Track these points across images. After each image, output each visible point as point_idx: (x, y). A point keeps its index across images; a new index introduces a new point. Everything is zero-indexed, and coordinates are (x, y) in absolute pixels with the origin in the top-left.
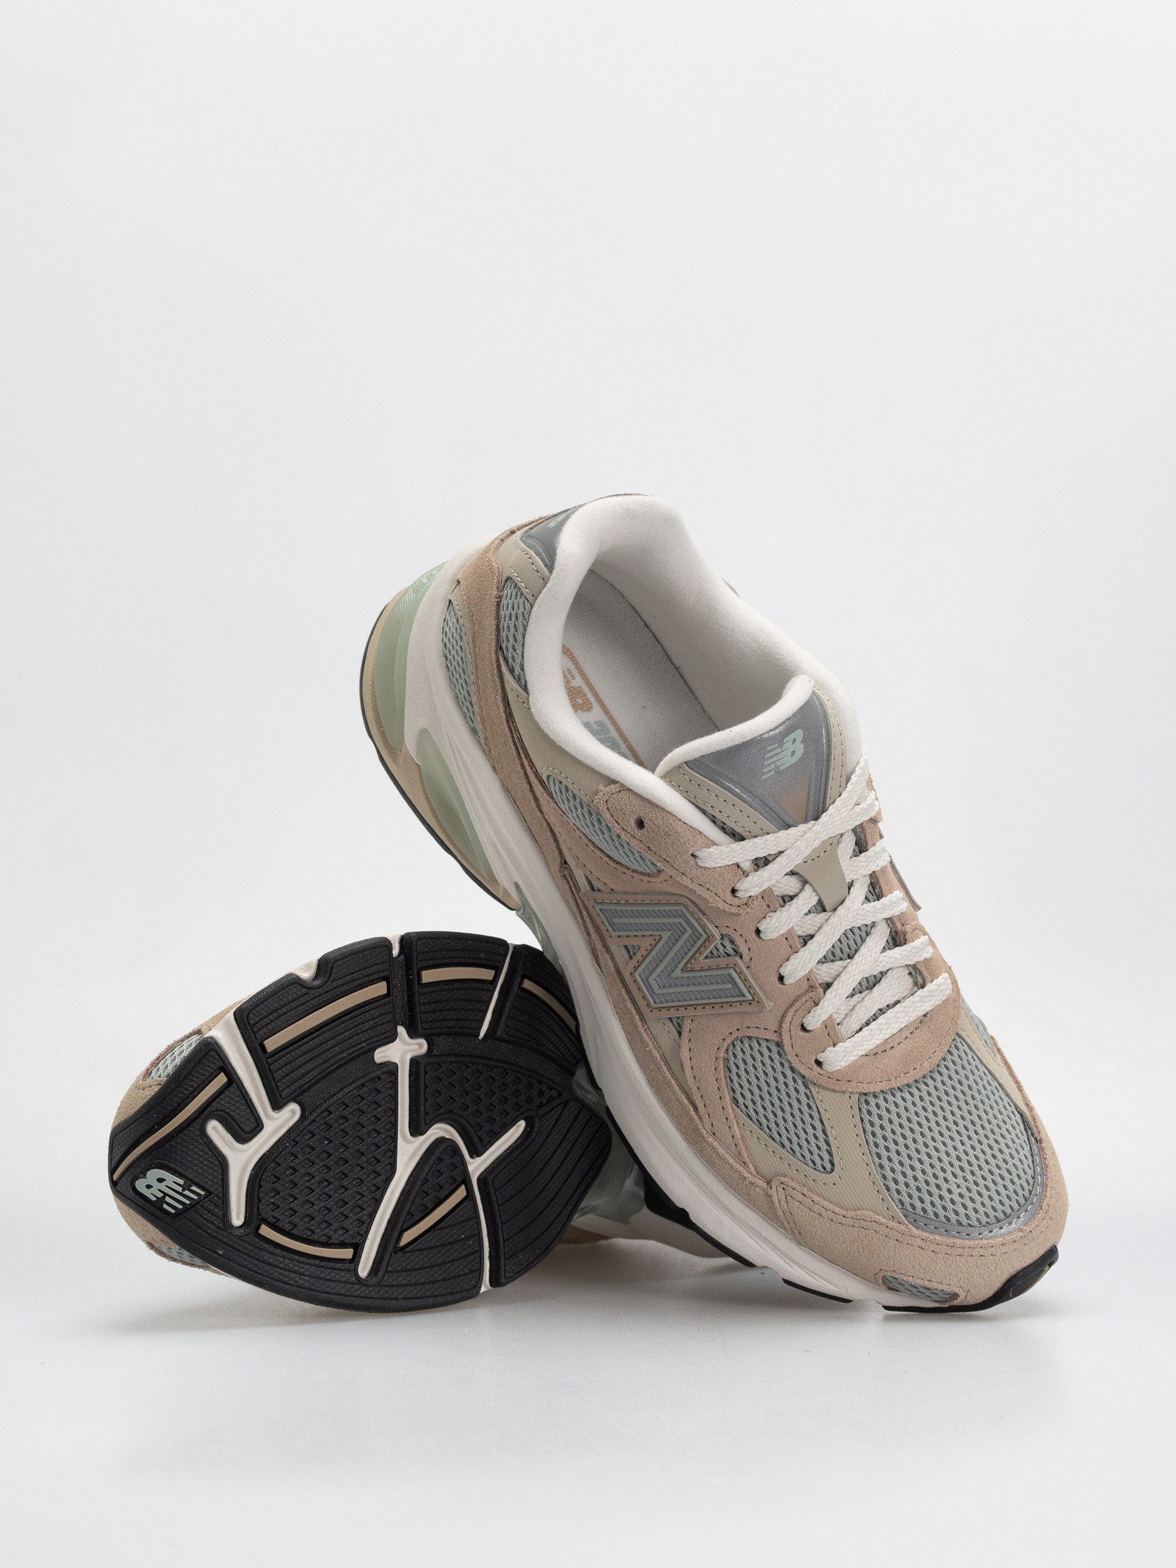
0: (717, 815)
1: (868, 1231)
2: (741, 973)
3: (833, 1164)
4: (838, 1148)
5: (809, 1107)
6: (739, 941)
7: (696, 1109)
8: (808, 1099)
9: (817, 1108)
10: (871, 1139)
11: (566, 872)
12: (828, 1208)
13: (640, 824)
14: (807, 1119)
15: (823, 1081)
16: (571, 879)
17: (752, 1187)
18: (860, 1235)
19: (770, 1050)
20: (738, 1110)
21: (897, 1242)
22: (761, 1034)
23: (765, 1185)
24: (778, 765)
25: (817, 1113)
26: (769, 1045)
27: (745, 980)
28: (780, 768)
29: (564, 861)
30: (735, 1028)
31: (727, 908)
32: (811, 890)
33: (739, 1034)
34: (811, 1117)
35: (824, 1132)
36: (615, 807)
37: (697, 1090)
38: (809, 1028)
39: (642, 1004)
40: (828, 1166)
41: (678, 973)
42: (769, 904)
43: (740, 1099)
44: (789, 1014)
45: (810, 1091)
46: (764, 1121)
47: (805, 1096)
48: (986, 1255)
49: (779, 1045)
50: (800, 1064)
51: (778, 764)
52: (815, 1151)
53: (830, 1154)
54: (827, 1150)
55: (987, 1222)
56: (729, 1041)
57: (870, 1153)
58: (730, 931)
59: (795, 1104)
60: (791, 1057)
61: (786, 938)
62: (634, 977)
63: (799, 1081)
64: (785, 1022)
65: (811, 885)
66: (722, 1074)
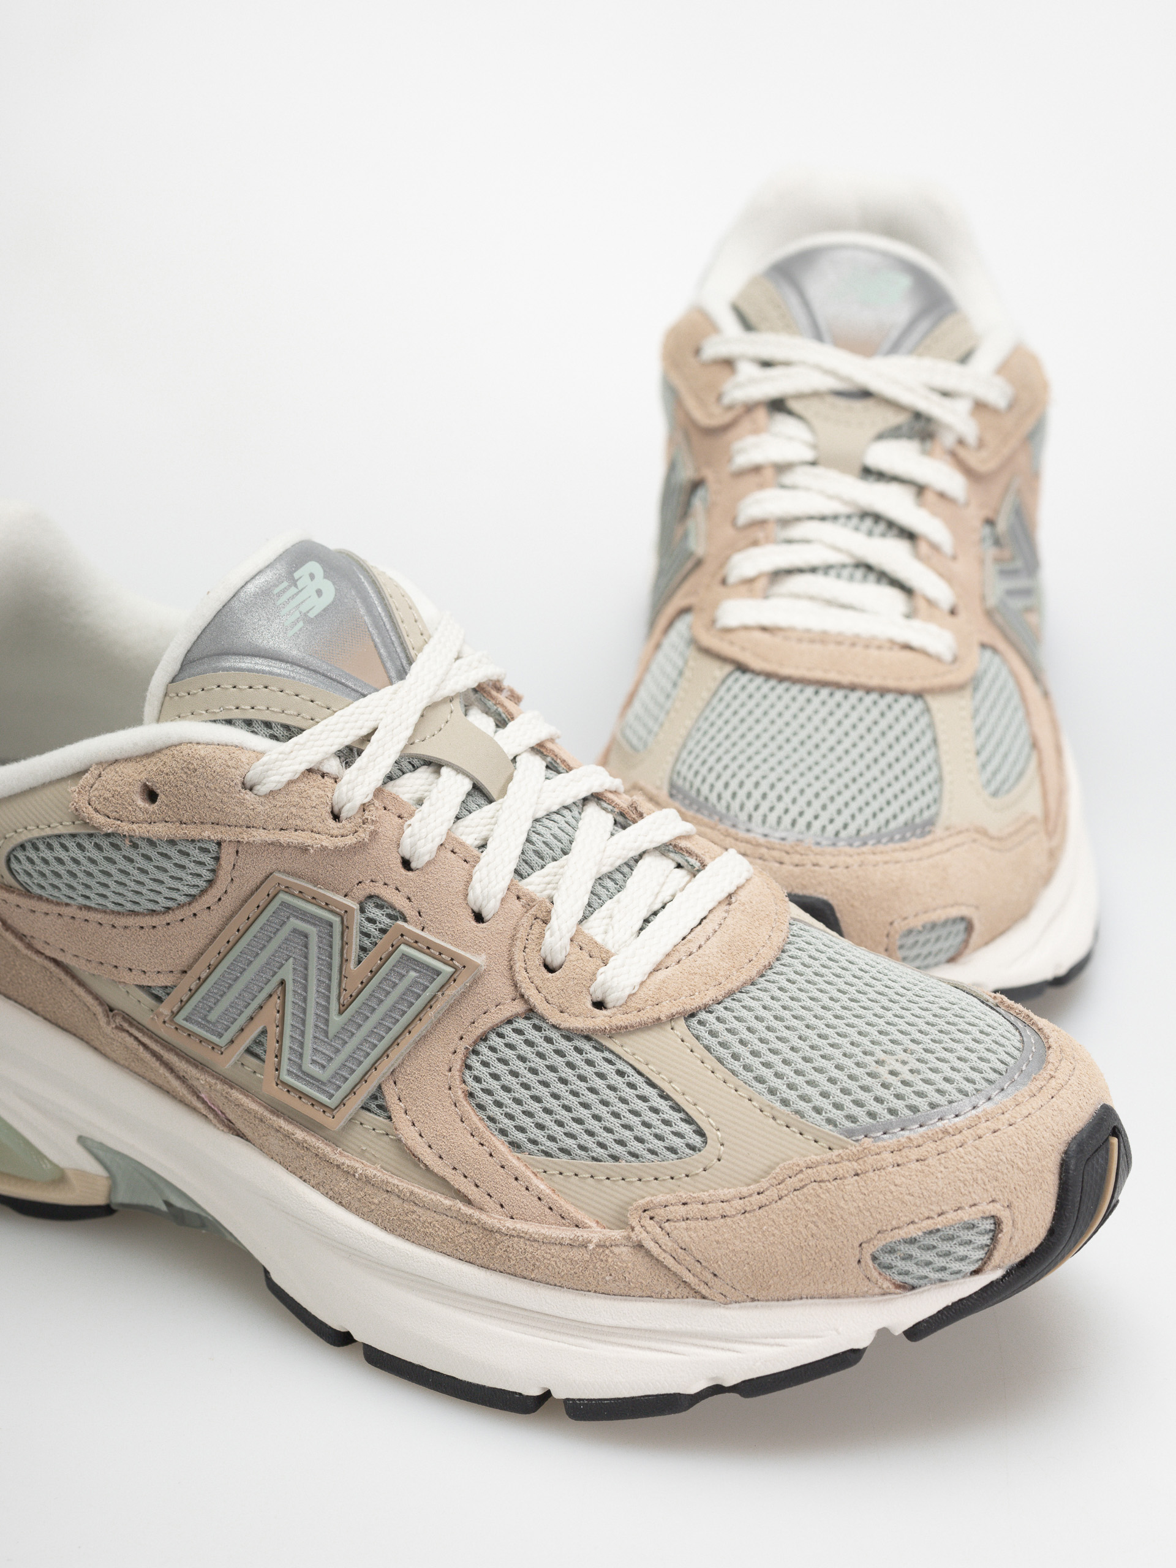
0: (251, 715)
1: (805, 1190)
2: (416, 942)
3: (700, 1133)
4: (695, 1105)
5: (621, 1073)
6: (388, 894)
7: (469, 1202)
8: (613, 1064)
9: (631, 1065)
10: (737, 1066)
11: (119, 1020)
12: (729, 1197)
13: (152, 796)
14: (628, 1092)
15: (620, 1020)
16: (131, 1024)
17: (607, 1252)
18: (799, 1204)
19: (519, 1032)
20: (524, 1156)
21: (856, 1177)
22: (497, 1016)
23: (624, 1233)
24: (304, 611)
25: (636, 1075)
26: (515, 1025)
27: (428, 948)
28: (309, 614)
29: (107, 1008)
30: (457, 1039)
31: (340, 842)
32: (453, 773)
33: (468, 1042)
34: (632, 1086)
35: (665, 1096)
36: (105, 799)
37: (454, 1172)
38: (555, 963)
39: (316, 1114)
40: (697, 1140)
41: (336, 1020)
42: (399, 813)
43: (520, 1137)
44: (516, 957)
45: (611, 1052)
46: (570, 1143)
47: (605, 1063)
48: (1000, 1127)
49: (530, 1013)
50: (573, 1019)
51: (304, 608)
52: (665, 1130)
53: (689, 1120)
54: (681, 1118)
55: (976, 1089)
56: (457, 1065)
57: (746, 1083)
58: (369, 889)
59: (598, 1083)
60: (555, 1018)
61: (452, 851)
62: (284, 1084)
63: (587, 1046)
64: (517, 970)
65: (449, 765)
66: (475, 1119)
